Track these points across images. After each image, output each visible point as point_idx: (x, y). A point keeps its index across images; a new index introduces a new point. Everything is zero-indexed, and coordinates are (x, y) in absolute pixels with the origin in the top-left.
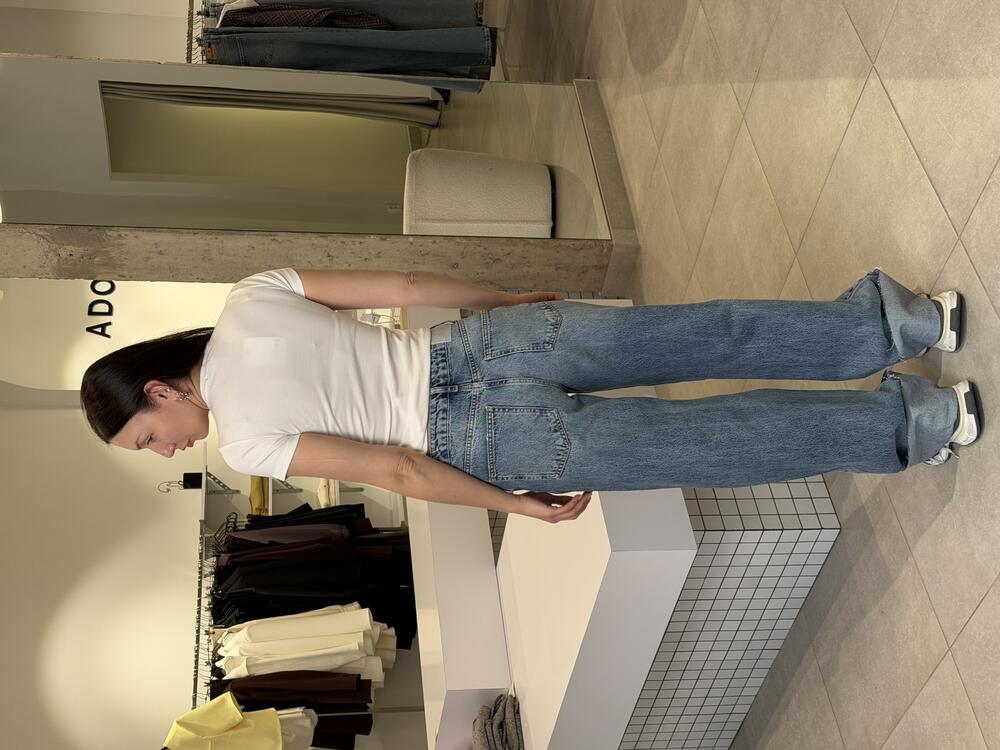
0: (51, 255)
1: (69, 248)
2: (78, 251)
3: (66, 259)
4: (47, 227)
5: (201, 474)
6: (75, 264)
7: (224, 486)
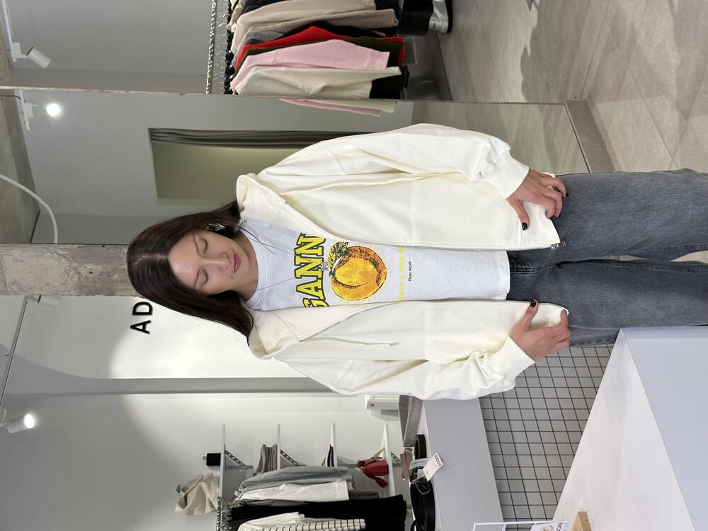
0: (72, 273)
1: (89, 266)
2: (97, 268)
3: (86, 276)
4: (67, 246)
5: (219, 455)
6: (95, 282)
7: (240, 462)
